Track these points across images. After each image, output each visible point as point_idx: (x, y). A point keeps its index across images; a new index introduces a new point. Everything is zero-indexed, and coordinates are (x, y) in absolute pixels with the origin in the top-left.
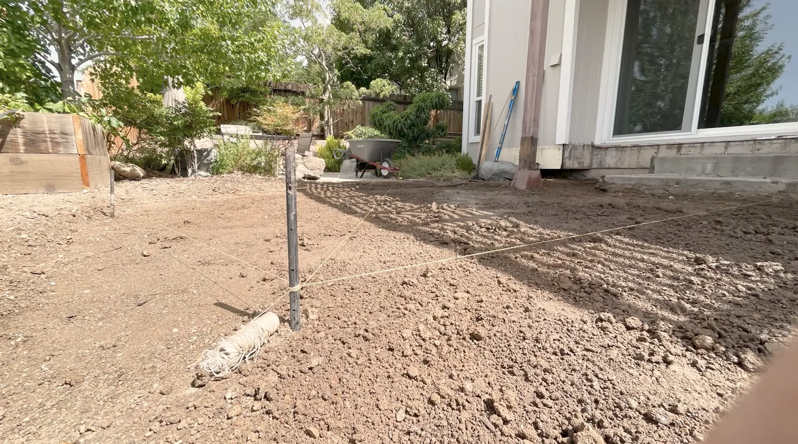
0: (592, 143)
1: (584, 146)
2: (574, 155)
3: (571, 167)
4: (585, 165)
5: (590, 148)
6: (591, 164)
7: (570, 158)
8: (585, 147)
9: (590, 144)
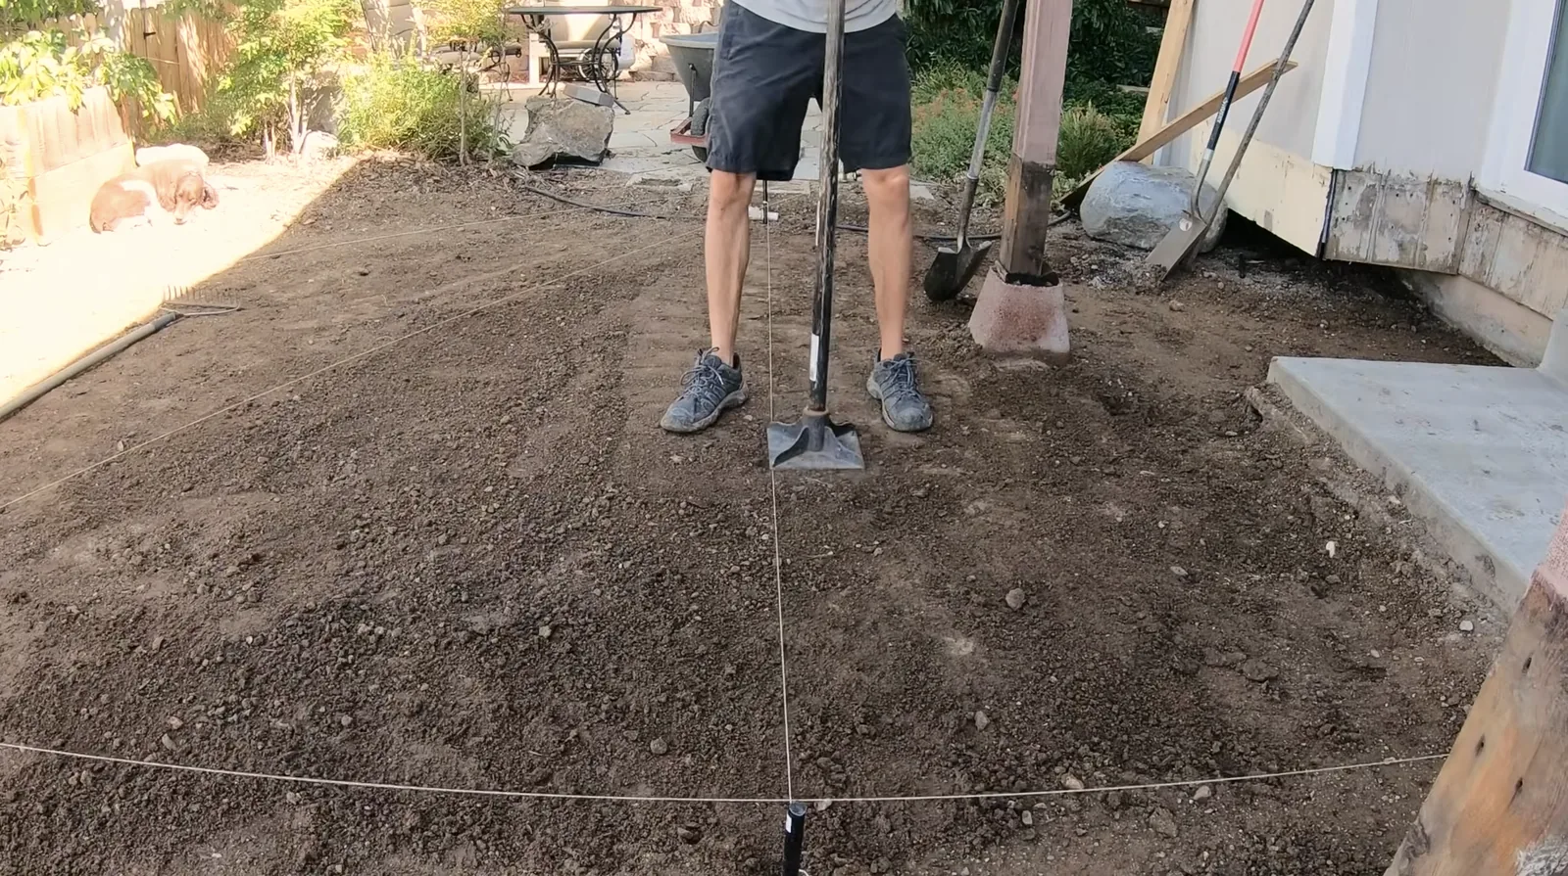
0: (1471, 180)
1: (1433, 184)
2: (1382, 212)
3: (1363, 256)
4: (1430, 256)
5: (1463, 196)
6: (1458, 257)
7: (1363, 219)
8: (1440, 190)
9: (1464, 182)
